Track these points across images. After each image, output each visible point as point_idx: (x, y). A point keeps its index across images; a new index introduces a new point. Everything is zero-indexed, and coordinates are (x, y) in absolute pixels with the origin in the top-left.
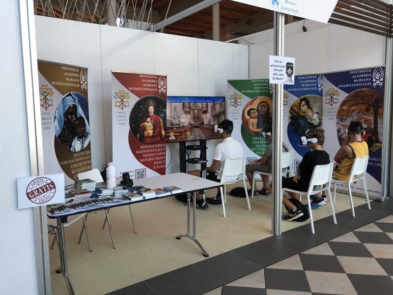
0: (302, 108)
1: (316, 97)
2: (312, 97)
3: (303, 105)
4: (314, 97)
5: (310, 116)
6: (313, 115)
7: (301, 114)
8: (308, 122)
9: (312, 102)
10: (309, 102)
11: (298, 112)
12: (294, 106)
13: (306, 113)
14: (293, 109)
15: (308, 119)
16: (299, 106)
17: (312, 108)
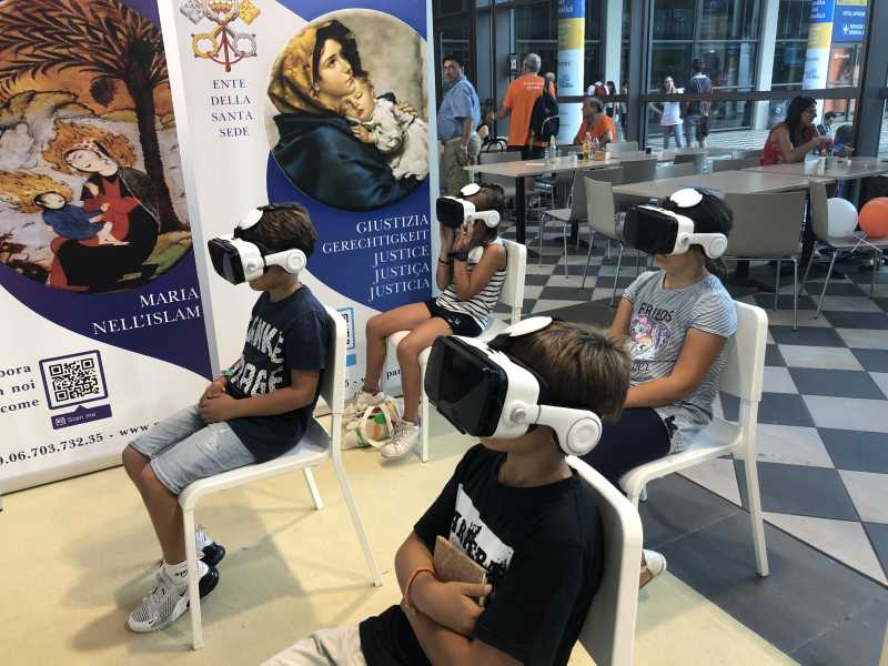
0: (326, 73)
2: (364, 19)
3: (332, 60)
5: (361, 111)
7: (326, 102)
8: (358, 139)
9: (368, 42)
10: (354, 43)
11: (311, 94)
12: (288, 62)
13: (345, 98)
14: (287, 80)
15: (356, 124)
16: (311, 65)
17: (371, 73)
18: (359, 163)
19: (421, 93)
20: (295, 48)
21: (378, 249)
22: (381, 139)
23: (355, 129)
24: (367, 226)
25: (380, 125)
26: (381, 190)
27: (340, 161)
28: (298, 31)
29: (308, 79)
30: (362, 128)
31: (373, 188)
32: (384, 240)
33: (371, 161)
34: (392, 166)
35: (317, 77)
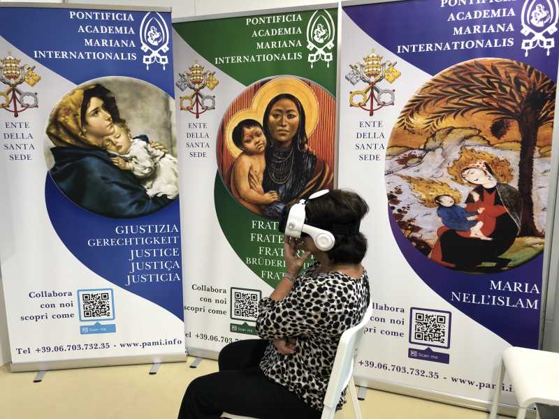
0: (92, 121)
1: (136, 85)
2: (122, 84)
3: (96, 111)
4: (131, 84)
5: (120, 147)
6: (130, 144)
7: (91, 139)
8: (117, 167)
9: (125, 100)
10: (113, 100)
11: (80, 134)
12: (61, 111)
13: (106, 138)
14: (61, 123)
15: (115, 156)
16: (80, 114)
17: (127, 121)
18: (117, 183)
19: (171, 136)
20: (67, 102)
21: (134, 247)
22: (137, 167)
23: (115, 160)
24: (125, 229)
25: (135, 157)
26: (136, 204)
27: (103, 181)
28: (69, 91)
29: (77, 123)
30: (120, 160)
31: (129, 202)
32: (140, 241)
33: (128, 183)
34: (146, 187)
35: (84, 122)
